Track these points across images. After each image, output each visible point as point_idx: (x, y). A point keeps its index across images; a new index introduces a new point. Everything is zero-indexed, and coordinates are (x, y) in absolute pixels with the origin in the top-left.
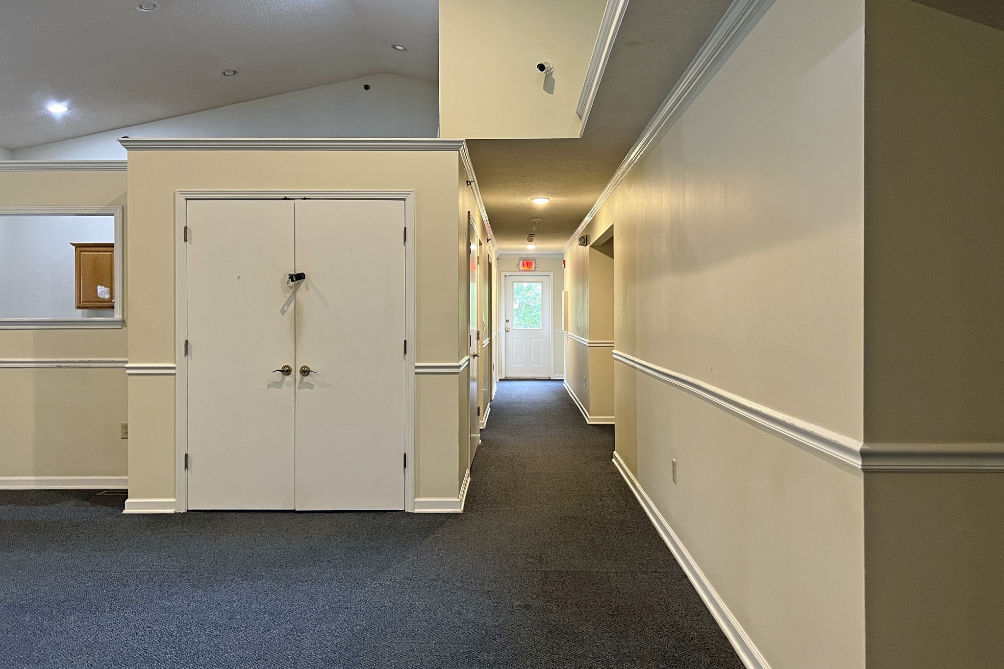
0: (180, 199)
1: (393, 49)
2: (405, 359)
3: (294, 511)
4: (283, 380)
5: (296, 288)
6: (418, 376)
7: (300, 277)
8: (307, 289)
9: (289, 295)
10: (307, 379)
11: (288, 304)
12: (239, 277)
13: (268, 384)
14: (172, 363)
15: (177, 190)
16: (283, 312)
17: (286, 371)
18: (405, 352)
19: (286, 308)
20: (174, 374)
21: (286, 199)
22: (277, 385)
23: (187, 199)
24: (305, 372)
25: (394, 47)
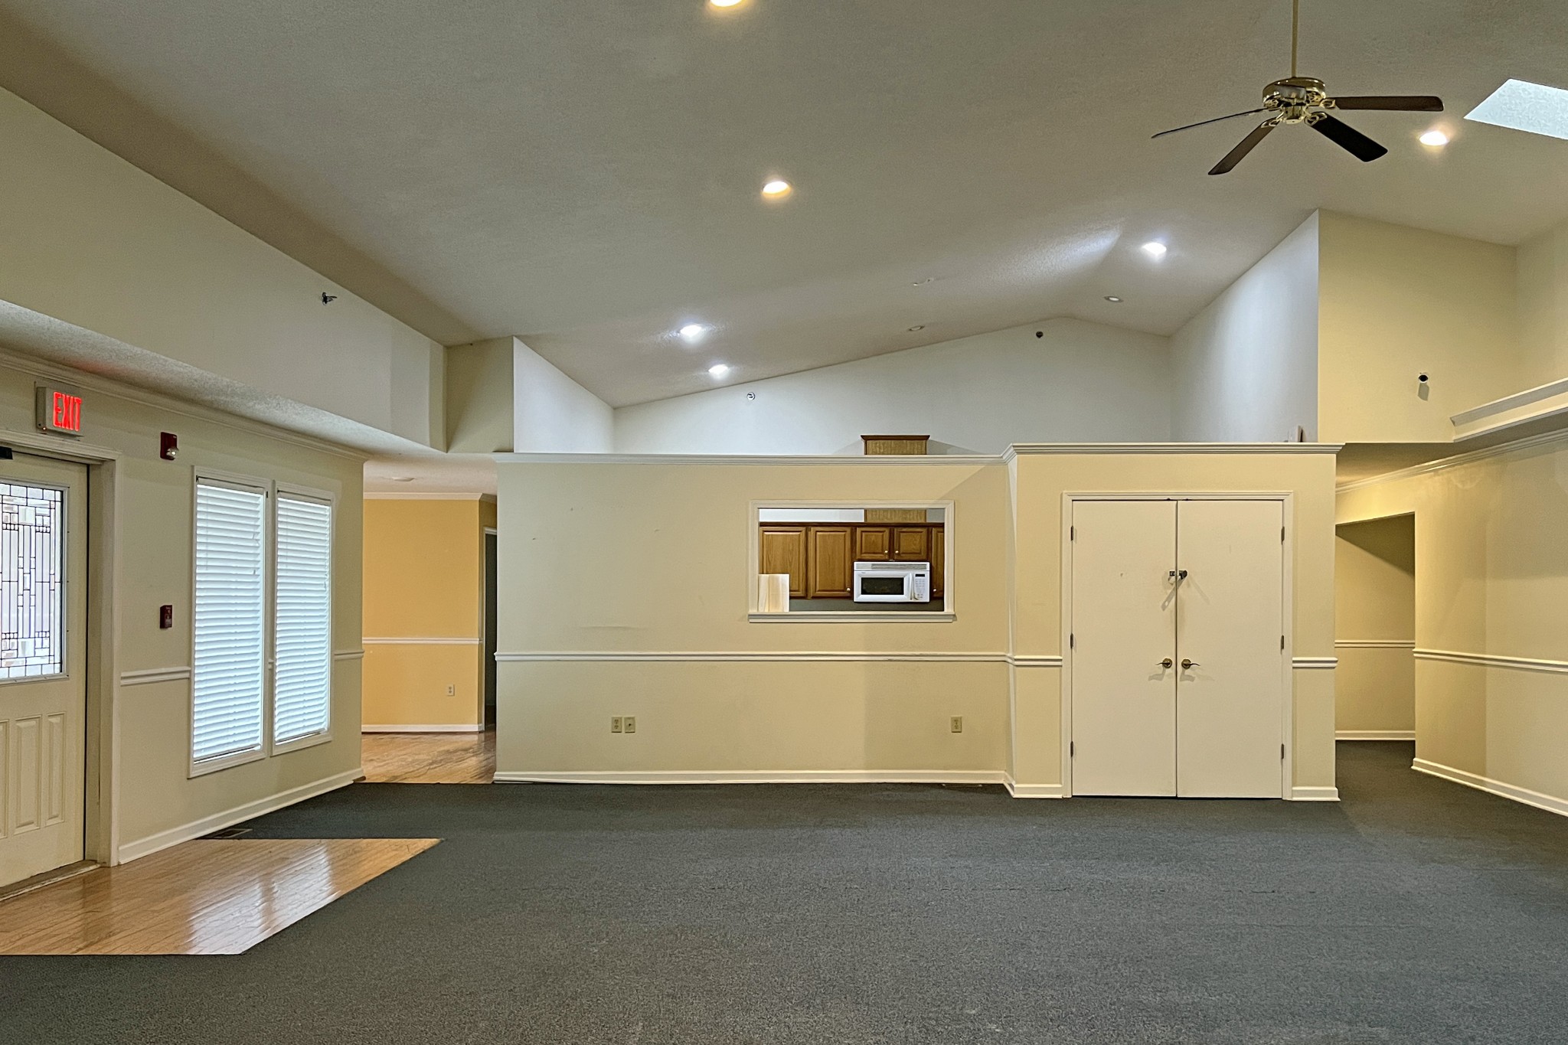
0: (1067, 500)
1: (1106, 301)
2: (1281, 653)
3: (1176, 798)
4: (1164, 671)
5: (1177, 584)
6: (1294, 670)
7: (1184, 574)
8: (1189, 585)
9: (1169, 591)
10: (1188, 672)
11: (1169, 599)
12: (1122, 575)
13: (1150, 677)
14: (1057, 655)
15: (1064, 492)
16: (1164, 607)
17: (1167, 664)
18: (1282, 647)
19: (1167, 603)
20: (1061, 666)
21: (1169, 500)
22: (1159, 677)
23: (1073, 500)
24: (1187, 665)
25: (1108, 299)
